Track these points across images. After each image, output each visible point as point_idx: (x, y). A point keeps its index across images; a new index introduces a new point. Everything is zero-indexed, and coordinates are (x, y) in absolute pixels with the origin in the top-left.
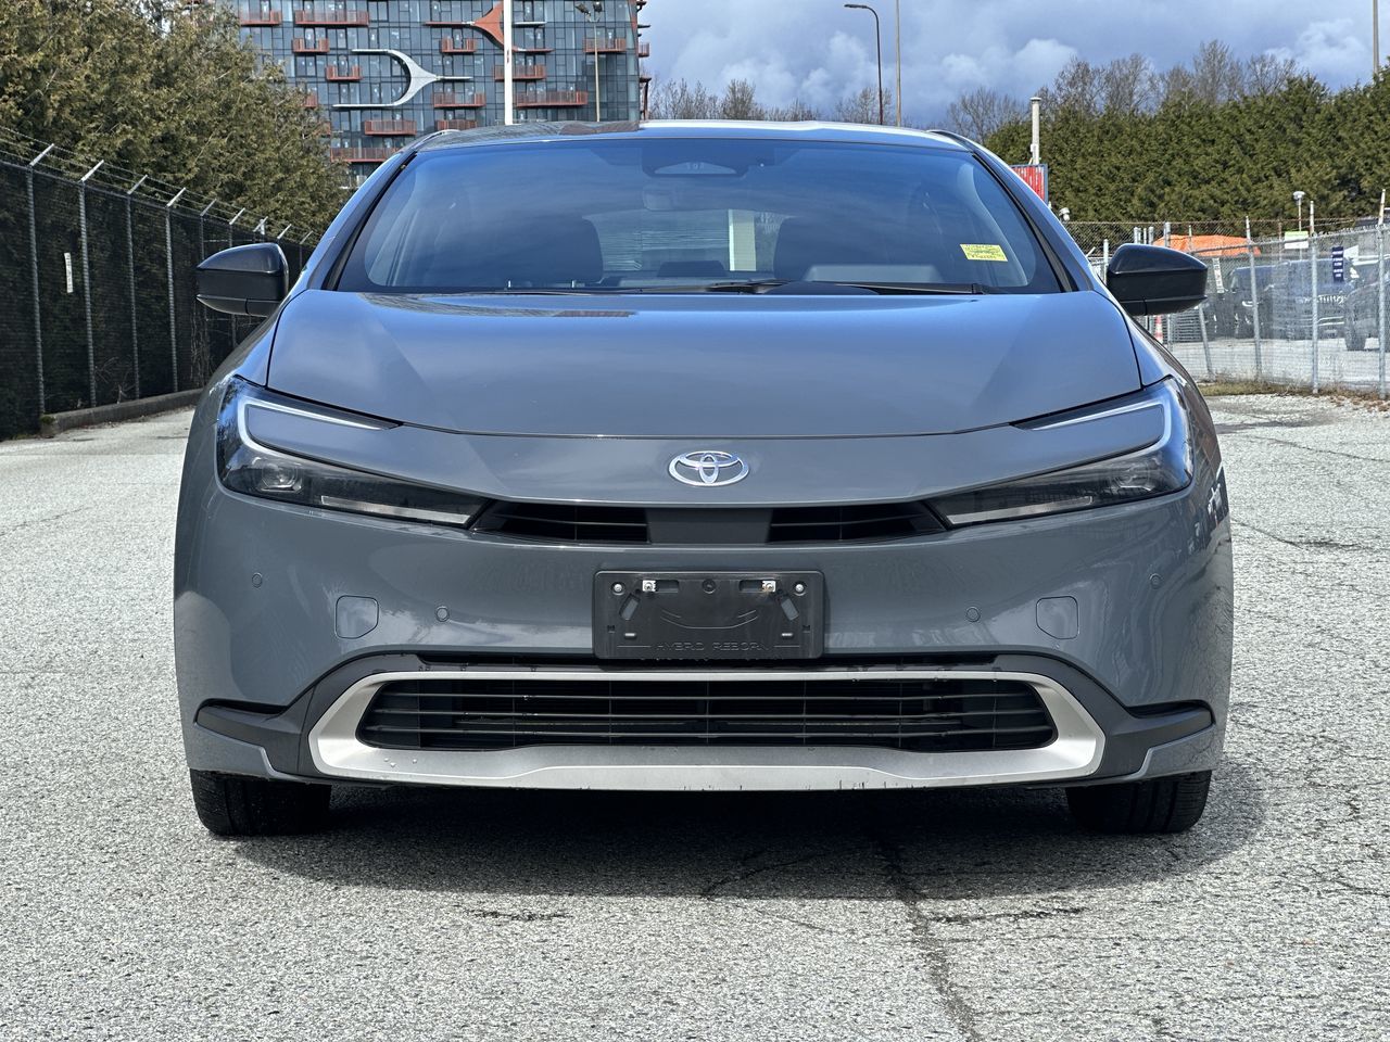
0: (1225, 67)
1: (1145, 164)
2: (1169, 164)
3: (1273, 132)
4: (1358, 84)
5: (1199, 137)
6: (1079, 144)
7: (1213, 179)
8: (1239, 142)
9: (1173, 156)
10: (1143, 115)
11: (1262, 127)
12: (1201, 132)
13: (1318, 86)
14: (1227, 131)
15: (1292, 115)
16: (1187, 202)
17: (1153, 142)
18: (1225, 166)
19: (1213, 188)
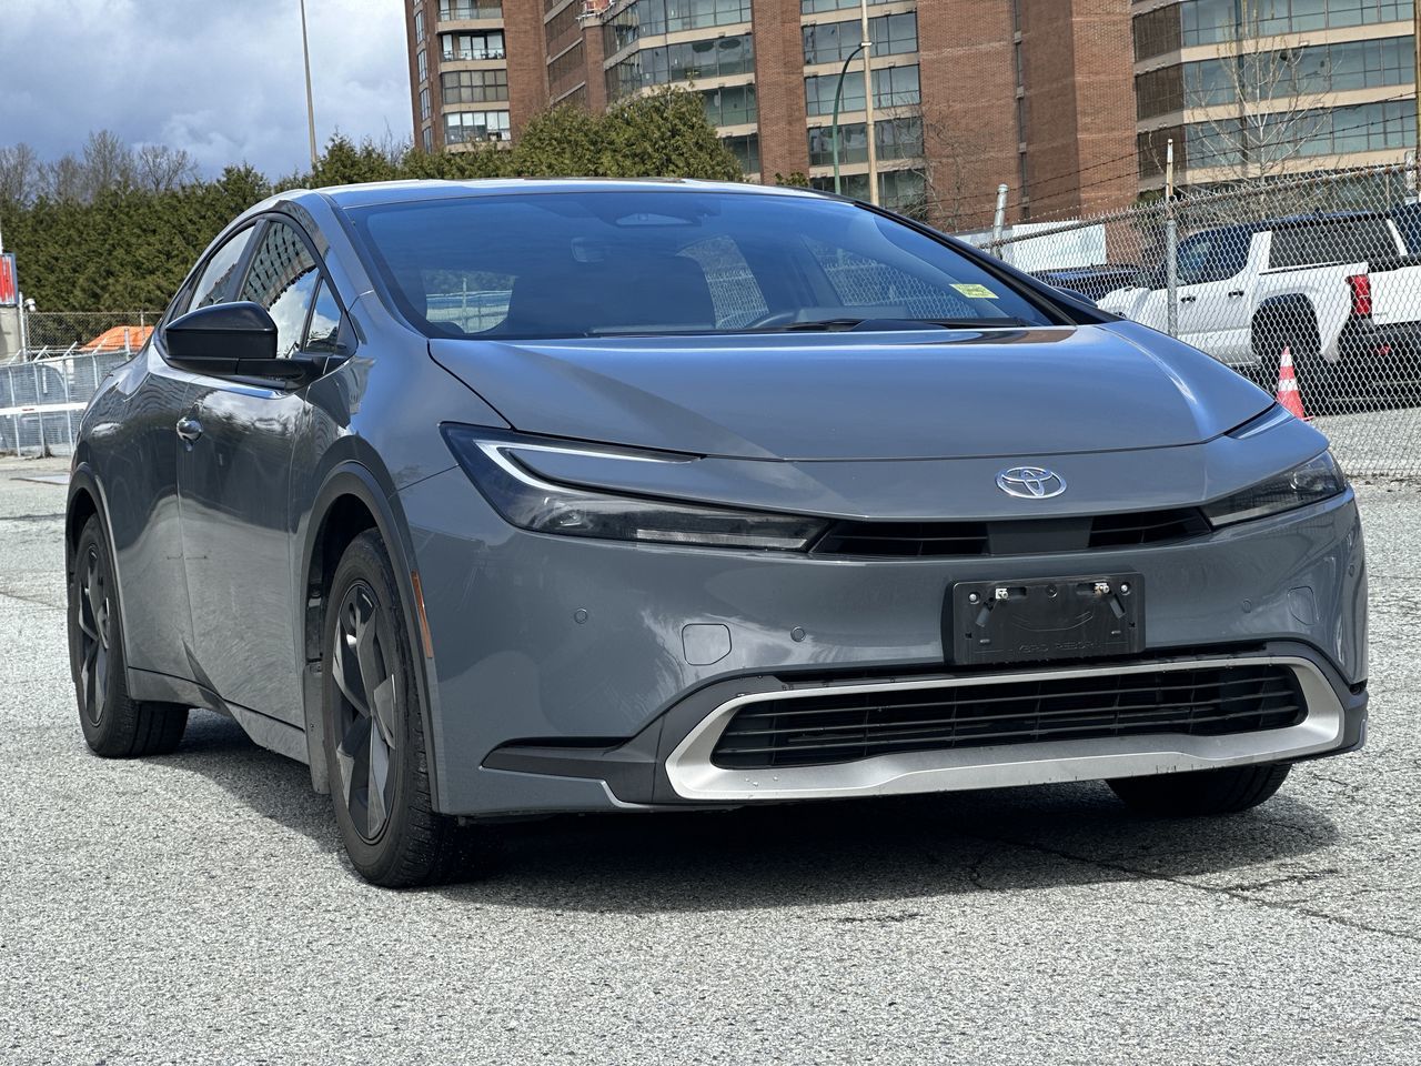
0: (116, 157)
1: (84, 254)
2: (110, 254)
3: (214, 222)
4: (297, 173)
5: (140, 227)
6: (12, 234)
7: (157, 269)
8: (180, 232)
9: (113, 246)
10: (79, 205)
11: (204, 217)
12: (142, 222)
13: (256, 175)
14: (169, 222)
15: (233, 205)
16: (133, 293)
17: (92, 232)
18: (169, 256)
19: (158, 278)
